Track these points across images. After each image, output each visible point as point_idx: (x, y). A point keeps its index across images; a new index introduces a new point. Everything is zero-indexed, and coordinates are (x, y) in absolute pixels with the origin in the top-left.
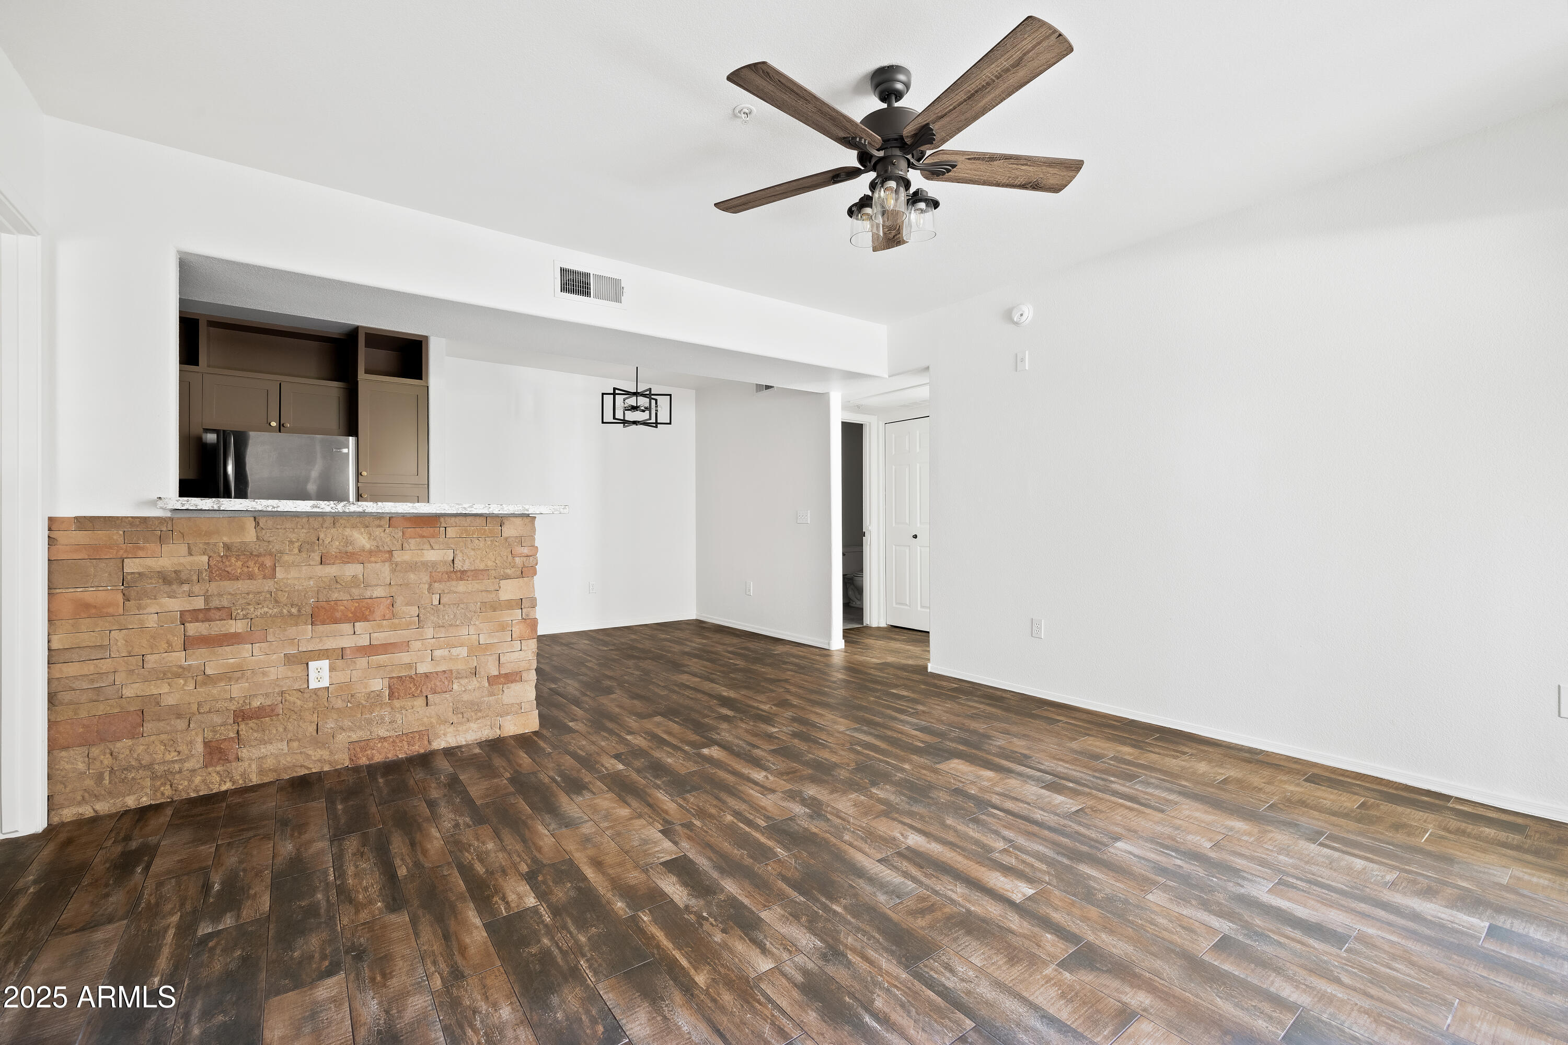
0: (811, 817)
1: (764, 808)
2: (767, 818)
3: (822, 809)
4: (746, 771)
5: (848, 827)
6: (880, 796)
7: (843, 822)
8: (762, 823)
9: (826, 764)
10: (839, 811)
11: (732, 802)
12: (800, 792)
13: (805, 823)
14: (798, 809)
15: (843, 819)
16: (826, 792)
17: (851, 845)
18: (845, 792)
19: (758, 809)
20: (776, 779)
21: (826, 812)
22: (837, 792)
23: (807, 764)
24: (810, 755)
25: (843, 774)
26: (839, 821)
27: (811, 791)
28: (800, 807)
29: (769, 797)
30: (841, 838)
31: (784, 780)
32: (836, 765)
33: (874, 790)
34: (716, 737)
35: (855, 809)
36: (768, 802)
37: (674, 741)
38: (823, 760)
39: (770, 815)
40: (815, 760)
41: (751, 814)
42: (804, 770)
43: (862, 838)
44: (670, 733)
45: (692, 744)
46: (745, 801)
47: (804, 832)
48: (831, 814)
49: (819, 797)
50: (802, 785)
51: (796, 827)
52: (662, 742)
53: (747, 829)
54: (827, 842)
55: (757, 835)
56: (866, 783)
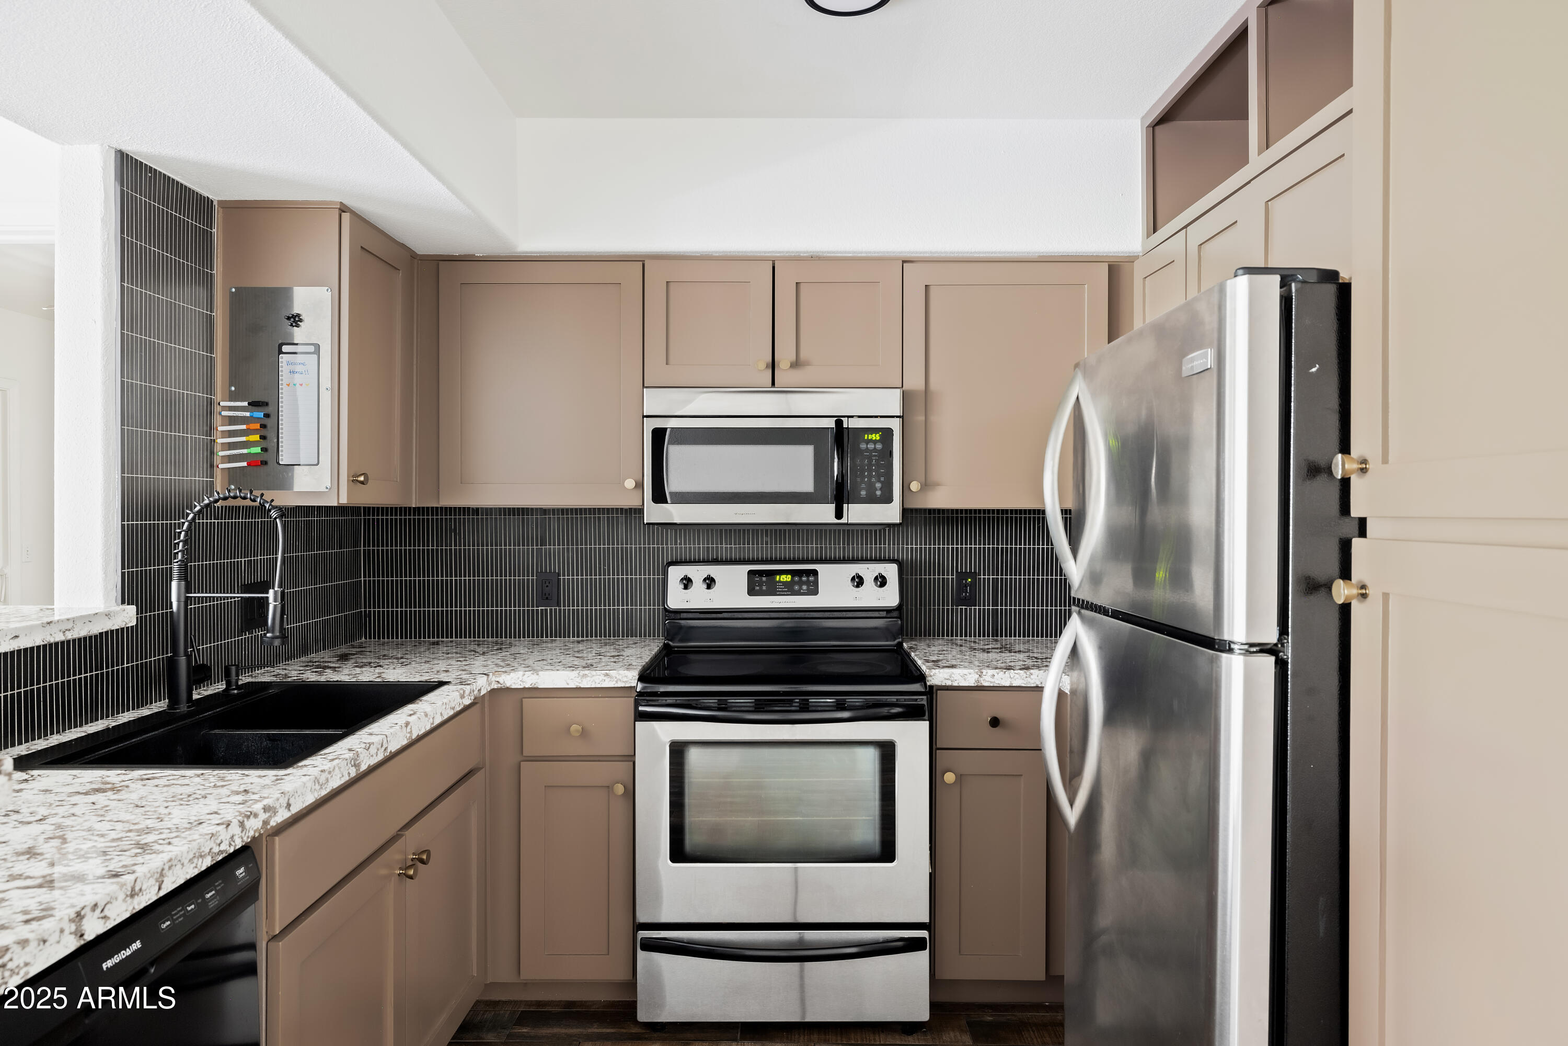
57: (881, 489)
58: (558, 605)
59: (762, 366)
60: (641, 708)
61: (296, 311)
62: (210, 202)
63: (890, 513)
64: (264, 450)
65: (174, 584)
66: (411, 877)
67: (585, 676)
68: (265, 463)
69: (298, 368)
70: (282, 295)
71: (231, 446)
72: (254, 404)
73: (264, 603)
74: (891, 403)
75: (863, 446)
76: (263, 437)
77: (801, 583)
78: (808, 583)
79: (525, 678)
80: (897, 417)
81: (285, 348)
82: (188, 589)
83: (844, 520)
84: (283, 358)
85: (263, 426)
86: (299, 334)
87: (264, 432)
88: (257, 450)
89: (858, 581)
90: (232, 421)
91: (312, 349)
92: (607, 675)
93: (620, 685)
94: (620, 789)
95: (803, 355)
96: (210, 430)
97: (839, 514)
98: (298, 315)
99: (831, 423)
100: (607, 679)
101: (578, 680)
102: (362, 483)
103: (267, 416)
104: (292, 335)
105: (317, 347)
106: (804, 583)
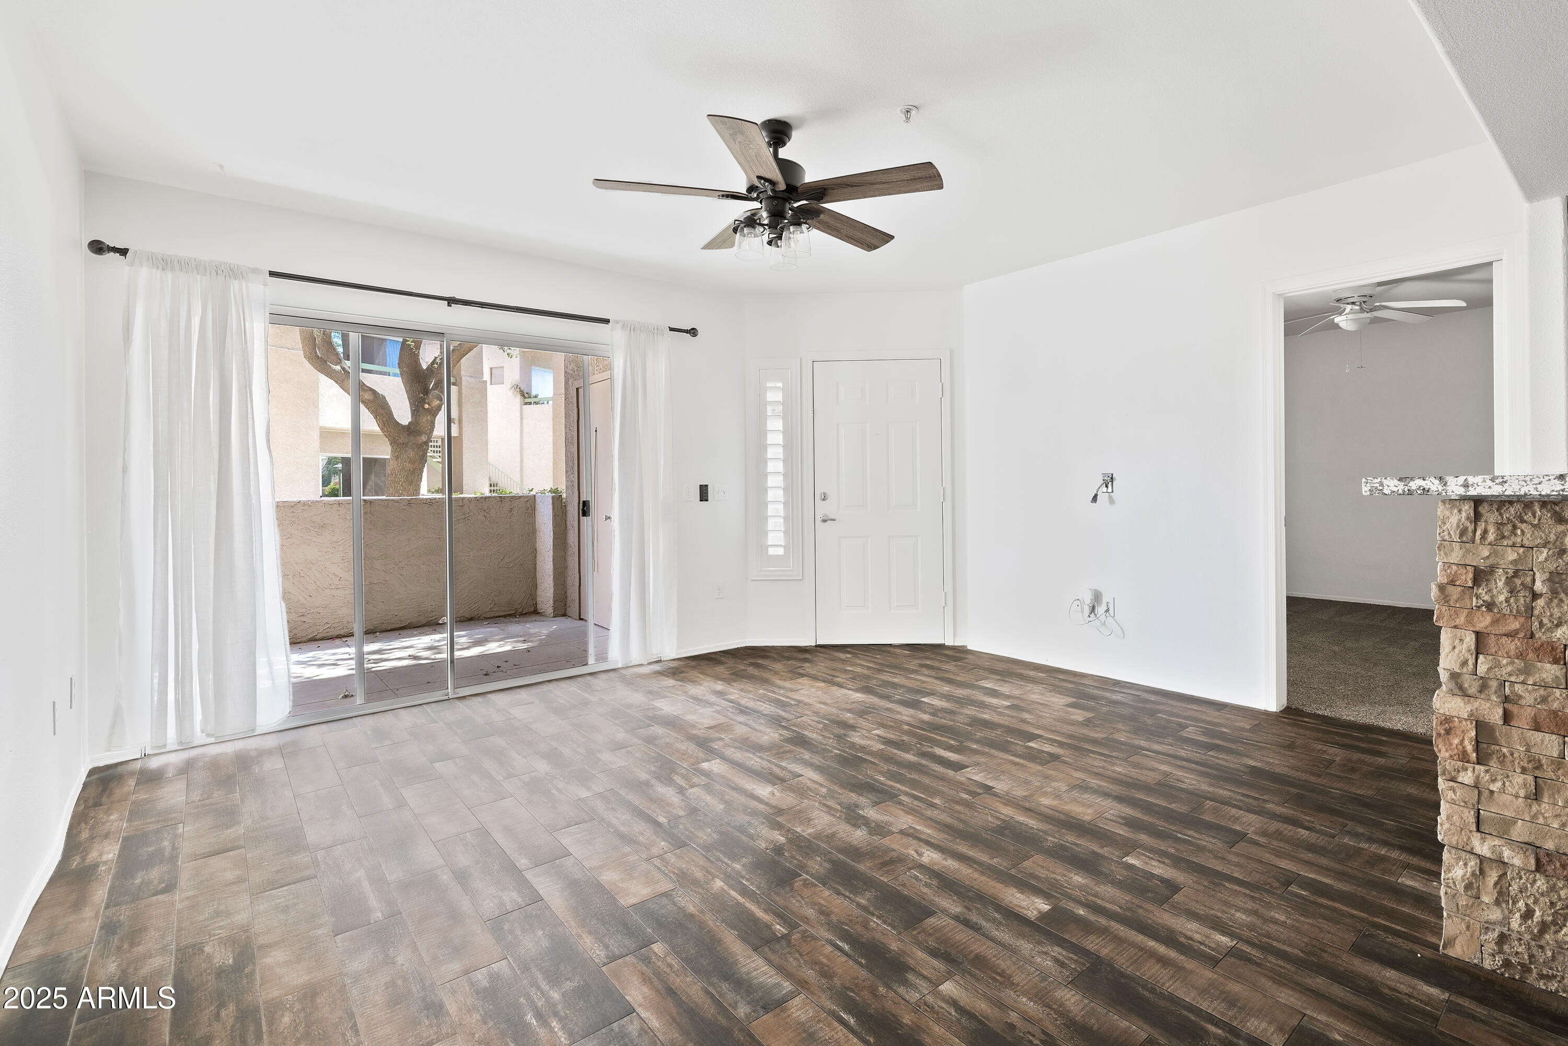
0: (856, 806)
1: (907, 813)
2: (900, 803)
3: (846, 814)
4: (951, 864)
5: (821, 799)
6: (778, 833)
7: (825, 802)
8: (903, 798)
9: (838, 883)
10: (829, 813)
11: (944, 817)
12: (870, 833)
13: (862, 800)
14: (871, 813)
15: (825, 805)
16: (841, 834)
17: (821, 785)
18: (818, 836)
19: (911, 811)
20: (905, 851)
21: (841, 812)
22: (827, 836)
23: (869, 883)
24: (863, 902)
25: (816, 865)
26: (829, 803)
27: (859, 836)
28: (869, 816)
29: (905, 826)
30: (829, 790)
31: (893, 850)
32: (824, 881)
33: (782, 839)
35: (811, 815)
36: (905, 821)
38: (843, 891)
39: (898, 806)
40: (855, 890)
41: (918, 806)
42: (870, 868)
43: (811, 790)
46: (931, 819)
47: (862, 793)
48: (836, 810)
49: (848, 828)
50: (870, 844)
51: (870, 796)
53: (915, 793)
54: (842, 786)
55: (903, 788)
56: (789, 851)
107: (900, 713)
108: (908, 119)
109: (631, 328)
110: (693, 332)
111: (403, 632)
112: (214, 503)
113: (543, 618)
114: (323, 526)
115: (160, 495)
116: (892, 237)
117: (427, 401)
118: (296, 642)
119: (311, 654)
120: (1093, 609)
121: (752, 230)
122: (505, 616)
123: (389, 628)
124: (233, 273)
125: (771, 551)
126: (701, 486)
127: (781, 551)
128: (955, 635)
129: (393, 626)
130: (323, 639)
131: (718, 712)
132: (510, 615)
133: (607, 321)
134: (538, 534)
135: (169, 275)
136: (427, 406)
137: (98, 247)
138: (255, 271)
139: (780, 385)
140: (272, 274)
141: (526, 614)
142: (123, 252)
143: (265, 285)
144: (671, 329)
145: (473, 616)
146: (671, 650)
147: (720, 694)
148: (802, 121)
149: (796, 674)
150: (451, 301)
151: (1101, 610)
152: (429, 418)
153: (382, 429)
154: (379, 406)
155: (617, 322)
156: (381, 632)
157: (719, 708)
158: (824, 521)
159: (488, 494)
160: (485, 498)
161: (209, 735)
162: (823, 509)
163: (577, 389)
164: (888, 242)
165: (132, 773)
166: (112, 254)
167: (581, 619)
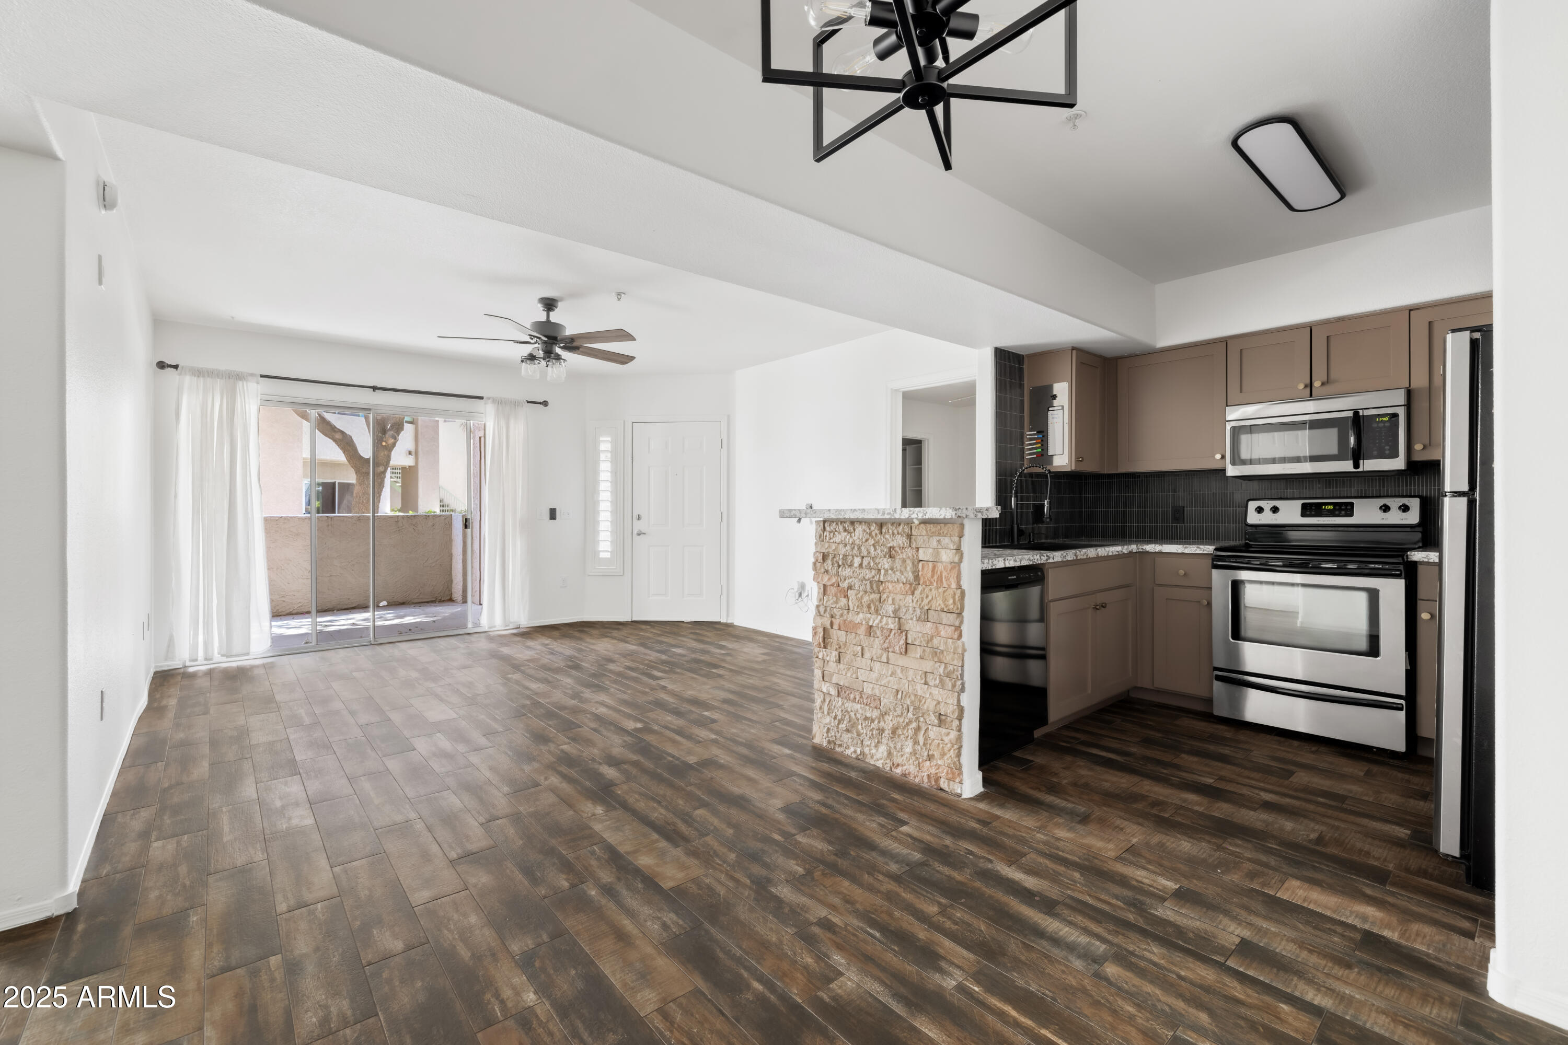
34: (628, 739)
37: (668, 733)
43: (563, 687)
44: (674, 742)
45: (652, 731)
52: (679, 732)
57: (1389, 450)
58: (1184, 523)
59: (1301, 386)
60: (1215, 563)
61: (1054, 393)
62: (1023, 356)
63: (1398, 463)
64: (1042, 450)
65: (1013, 498)
66: (1098, 609)
67: (1186, 548)
68: (1042, 455)
69: (1054, 416)
70: (1050, 387)
71: (1030, 449)
72: (1039, 432)
73: (1044, 505)
74: (1399, 398)
75: (1375, 425)
76: (1042, 445)
77: (1340, 510)
78: (1346, 510)
79: (1156, 547)
80: (1403, 405)
81: (1050, 409)
82: (1017, 501)
83: (1361, 469)
84: (1050, 413)
85: (1042, 441)
86: (1055, 403)
87: (1042, 443)
88: (1040, 450)
89: (1386, 509)
90: (1031, 439)
91: (1061, 408)
92: (1198, 547)
93: (1205, 552)
94: (1205, 602)
95: (1333, 375)
96: (1023, 444)
97: (1356, 465)
98: (1055, 395)
99: (1350, 414)
100: (1198, 550)
101: (1183, 549)
102: (1081, 461)
103: (1043, 436)
104: (1053, 403)
105: (1063, 407)
106: (1343, 510)
107: (650, 656)
108: (619, 299)
109: (498, 402)
110: (545, 403)
111: (352, 611)
112: (226, 516)
113: (454, 604)
114: (298, 535)
115: (196, 511)
116: (634, 358)
117: (384, 439)
118: (277, 614)
119: (285, 622)
120: (800, 595)
121: (532, 362)
122: (428, 602)
123: (343, 608)
124: (238, 377)
125: (602, 555)
126: (551, 509)
127: (608, 555)
128: (728, 616)
129: (346, 607)
130: (297, 614)
131: (537, 653)
132: (432, 602)
133: (482, 398)
134: (453, 543)
135: (202, 379)
136: (384, 444)
137: (161, 365)
138: (252, 375)
139: (609, 439)
140: (262, 376)
141: (443, 601)
142: (176, 367)
143: (258, 383)
144: (528, 402)
145: (405, 601)
146: (525, 621)
147: (545, 645)
148: (562, 299)
149: (604, 636)
150: (375, 388)
151: (804, 595)
152: (386, 453)
153: (349, 461)
154: (346, 443)
155: (489, 398)
156: (338, 610)
157: (538, 652)
158: (639, 534)
159: (438, 512)
160: (435, 516)
161: (223, 655)
162: (638, 526)
163: (480, 438)
164: (632, 360)
165: (179, 674)
166: (169, 368)
167: (481, 604)
